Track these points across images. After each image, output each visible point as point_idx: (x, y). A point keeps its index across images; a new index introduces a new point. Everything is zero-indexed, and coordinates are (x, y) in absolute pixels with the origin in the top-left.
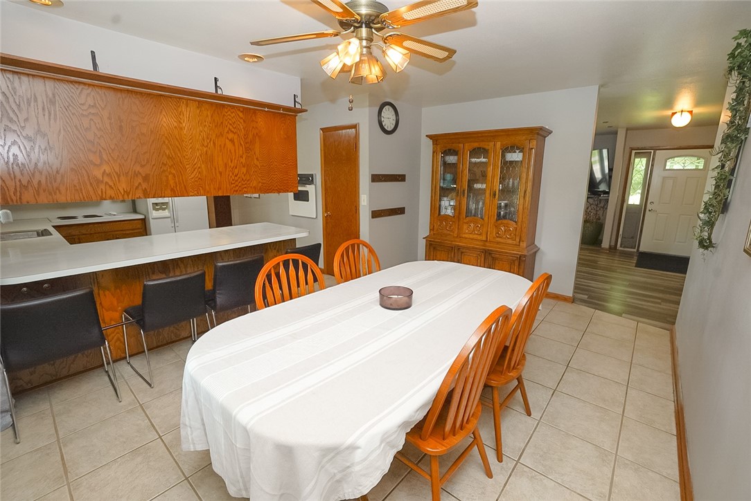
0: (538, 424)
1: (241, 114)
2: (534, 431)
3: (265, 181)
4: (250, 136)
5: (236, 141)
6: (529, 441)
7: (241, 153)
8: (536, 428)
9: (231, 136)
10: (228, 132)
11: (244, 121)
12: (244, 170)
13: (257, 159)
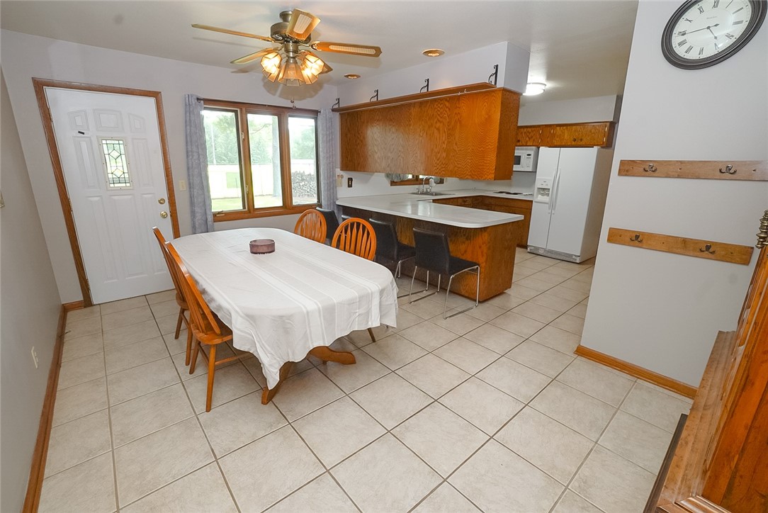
0: (195, 412)
1: (447, 104)
2: (191, 404)
3: (459, 166)
4: (453, 123)
5: (441, 129)
6: (188, 396)
7: (444, 139)
8: (193, 407)
9: (438, 125)
10: (436, 123)
11: (449, 109)
12: (444, 155)
13: (456, 144)
